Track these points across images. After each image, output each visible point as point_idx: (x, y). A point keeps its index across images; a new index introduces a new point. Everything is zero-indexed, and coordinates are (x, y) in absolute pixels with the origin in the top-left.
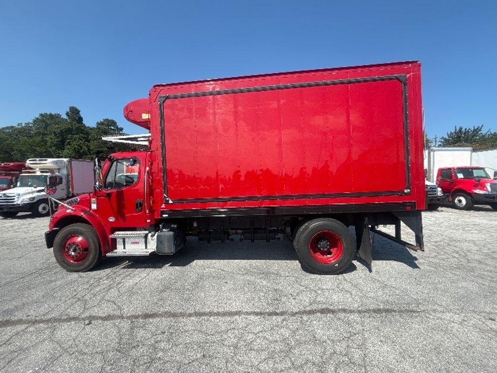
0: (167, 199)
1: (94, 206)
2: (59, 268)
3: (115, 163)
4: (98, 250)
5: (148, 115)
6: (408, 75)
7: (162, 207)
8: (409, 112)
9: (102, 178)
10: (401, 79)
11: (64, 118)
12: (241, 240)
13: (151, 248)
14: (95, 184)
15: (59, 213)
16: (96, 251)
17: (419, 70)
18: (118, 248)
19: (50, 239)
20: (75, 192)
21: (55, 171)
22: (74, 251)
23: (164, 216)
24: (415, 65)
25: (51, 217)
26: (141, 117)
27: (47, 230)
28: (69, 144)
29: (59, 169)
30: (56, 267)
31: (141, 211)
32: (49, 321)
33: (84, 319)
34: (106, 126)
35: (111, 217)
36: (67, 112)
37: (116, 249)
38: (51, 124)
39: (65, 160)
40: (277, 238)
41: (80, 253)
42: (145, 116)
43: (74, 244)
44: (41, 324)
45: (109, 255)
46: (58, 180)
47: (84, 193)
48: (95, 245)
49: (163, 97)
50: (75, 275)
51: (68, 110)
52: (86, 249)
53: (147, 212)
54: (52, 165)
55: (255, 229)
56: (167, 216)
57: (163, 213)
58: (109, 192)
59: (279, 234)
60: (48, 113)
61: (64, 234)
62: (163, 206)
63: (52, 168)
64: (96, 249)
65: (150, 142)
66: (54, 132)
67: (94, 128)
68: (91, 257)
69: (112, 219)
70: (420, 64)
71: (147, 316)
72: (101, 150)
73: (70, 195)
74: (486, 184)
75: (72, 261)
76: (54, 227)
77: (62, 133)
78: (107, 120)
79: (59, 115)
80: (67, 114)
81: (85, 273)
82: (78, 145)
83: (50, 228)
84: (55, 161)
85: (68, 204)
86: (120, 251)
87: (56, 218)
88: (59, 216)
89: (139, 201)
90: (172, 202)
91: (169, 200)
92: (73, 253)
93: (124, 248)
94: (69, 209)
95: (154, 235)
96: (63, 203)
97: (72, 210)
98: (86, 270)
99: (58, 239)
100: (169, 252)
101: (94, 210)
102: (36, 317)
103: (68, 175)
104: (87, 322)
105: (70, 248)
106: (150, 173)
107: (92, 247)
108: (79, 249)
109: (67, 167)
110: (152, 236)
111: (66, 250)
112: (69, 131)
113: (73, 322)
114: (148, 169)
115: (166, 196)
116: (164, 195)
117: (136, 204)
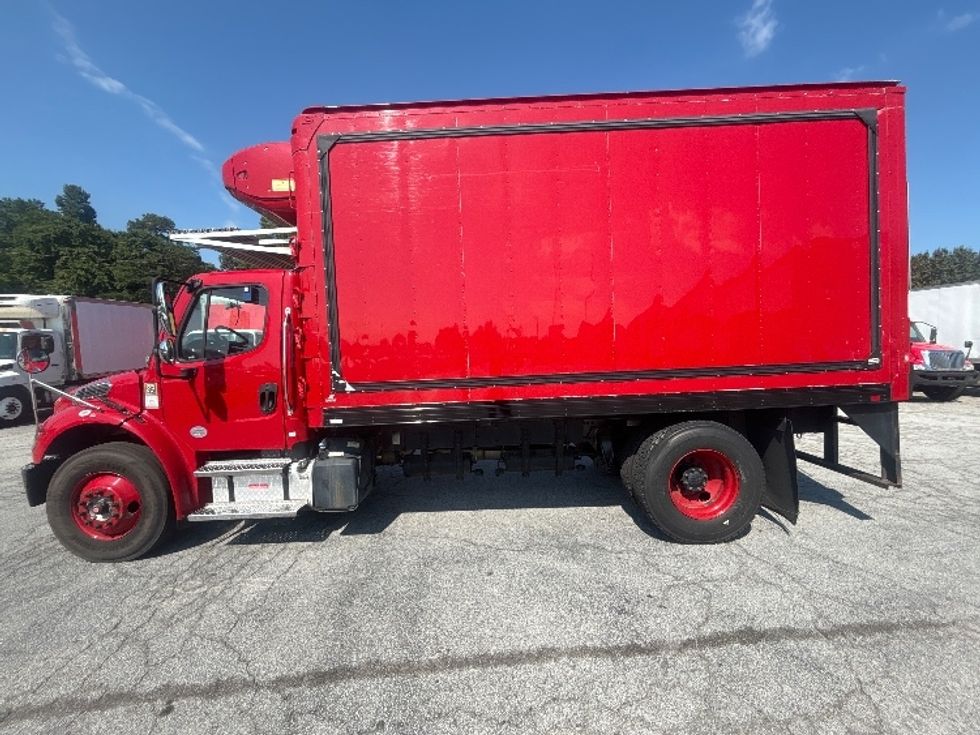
0: (341, 382)
1: (152, 401)
2: (64, 555)
3: (204, 297)
4: (165, 508)
5: (286, 182)
6: (879, 112)
7: (327, 401)
8: (882, 192)
9: (174, 333)
10: (866, 118)
11: (51, 210)
12: (499, 471)
13: (298, 497)
14: (157, 346)
15: (57, 420)
16: (160, 510)
17: (902, 103)
18: (214, 500)
19: (37, 482)
20: (87, 372)
21: (35, 323)
22: (104, 511)
23: (333, 421)
24: (895, 91)
25: (39, 430)
26: (270, 188)
27: (28, 460)
28: (65, 265)
29: (44, 319)
30: (54, 551)
31: (274, 411)
32: (49, 709)
33: (149, 698)
34: (150, 230)
36: (59, 197)
37: (212, 502)
38: (21, 223)
39: (61, 298)
40: (578, 466)
41: (117, 516)
42: (281, 186)
43: (102, 493)
44: (27, 723)
45: (193, 517)
46: (44, 344)
47: (123, 371)
48: (157, 494)
49: (329, 138)
50: (107, 570)
51: (62, 193)
52: (134, 506)
53: (290, 413)
54: (28, 310)
55: (533, 447)
56: (340, 421)
57: (331, 414)
58: (192, 366)
59: (584, 458)
60: (14, 198)
61: (75, 472)
62: (331, 399)
63: (27, 316)
64: (159, 505)
65: (298, 247)
66: (29, 241)
67: (123, 235)
68: (149, 525)
69: (199, 432)
70: (904, 88)
71: (320, 678)
72: (139, 280)
73: (74, 378)
74: (922, 352)
75: (95, 537)
76: (46, 453)
77: (47, 242)
78: (151, 218)
79: (39, 202)
80: (59, 202)
81: (133, 564)
82: (87, 271)
83: (35, 456)
84: (35, 301)
85: (80, 395)
86: (220, 505)
87: (51, 431)
88: (58, 427)
89: (269, 387)
90: (353, 389)
91: (344, 386)
92: (100, 518)
93: (232, 498)
94: (88, 408)
95: (306, 467)
96: (66, 394)
97: (93, 410)
98: (135, 556)
99: (58, 482)
100: (346, 506)
101: (151, 411)
102: (8, 699)
103: (67, 333)
104: (160, 705)
105: (91, 505)
106: (296, 320)
107: (151, 500)
108: (117, 506)
109: (64, 316)
110: (301, 469)
111: (82, 509)
112: (64, 239)
113: (121, 709)
114: (288, 311)
115: (338, 375)
116: (334, 372)
117: (259, 395)
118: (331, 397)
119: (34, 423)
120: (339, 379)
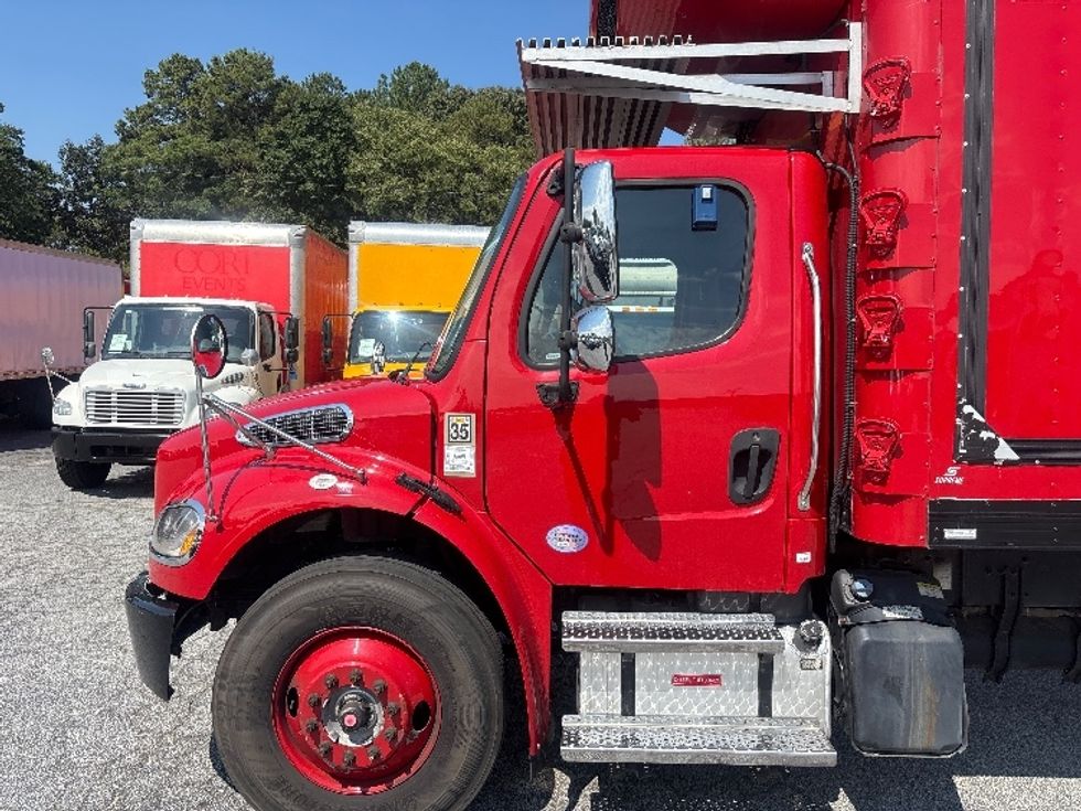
0: (985, 435)
1: (460, 459)
13: (792, 711)
18: (583, 708)
23: (950, 534)
35: (561, 529)
48: (484, 689)
53: (805, 505)
56: (970, 534)
57: (949, 515)
62: (952, 475)
64: (488, 716)
69: (564, 539)
89: (760, 438)
90: (1015, 457)
91: (993, 443)
93: (628, 708)
95: (820, 640)
100: (936, 745)
110: (808, 644)
115: (977, 416)
116: (968, 409)
117: (731, 455)
118: (952, 471)
119: (153, 496)
120: (979, 427)
